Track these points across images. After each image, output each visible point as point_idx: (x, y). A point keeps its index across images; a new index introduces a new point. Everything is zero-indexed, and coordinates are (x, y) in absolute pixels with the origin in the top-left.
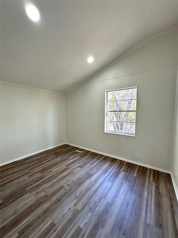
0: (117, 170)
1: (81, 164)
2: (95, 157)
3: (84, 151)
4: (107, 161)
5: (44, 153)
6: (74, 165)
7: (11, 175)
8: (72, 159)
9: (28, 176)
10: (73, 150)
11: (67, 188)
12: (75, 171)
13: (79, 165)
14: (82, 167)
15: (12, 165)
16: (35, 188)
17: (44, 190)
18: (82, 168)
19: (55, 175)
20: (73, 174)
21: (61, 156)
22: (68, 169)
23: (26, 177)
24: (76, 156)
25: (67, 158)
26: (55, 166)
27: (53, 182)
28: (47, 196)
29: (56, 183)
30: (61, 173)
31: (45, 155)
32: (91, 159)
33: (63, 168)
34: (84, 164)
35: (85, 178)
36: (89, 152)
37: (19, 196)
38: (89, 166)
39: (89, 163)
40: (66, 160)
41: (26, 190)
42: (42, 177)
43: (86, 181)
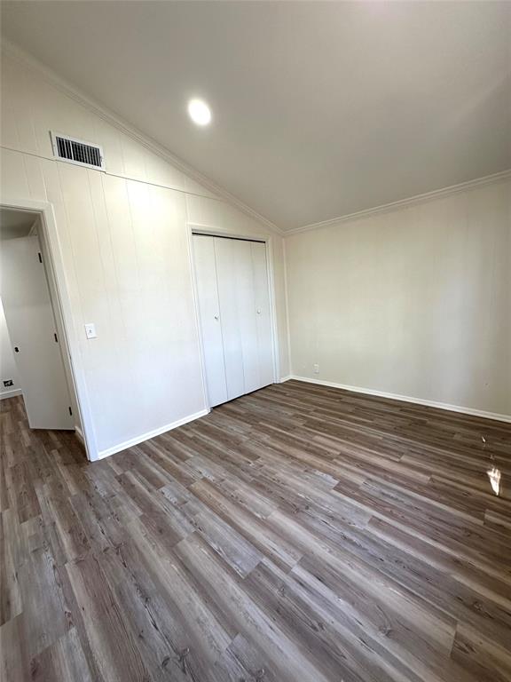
6: (355, 469)
9: (296, 414)
13: (360, 481)
16: (262, 428)
17: (253, 438)
19: (296, 442)
22: (328, 459)
23: (292, 413)
25: (397, 451)
26: (337, 435)
30: (306, 450)
32: (428, 523)
37: (248, 421)
40: (384, 449)
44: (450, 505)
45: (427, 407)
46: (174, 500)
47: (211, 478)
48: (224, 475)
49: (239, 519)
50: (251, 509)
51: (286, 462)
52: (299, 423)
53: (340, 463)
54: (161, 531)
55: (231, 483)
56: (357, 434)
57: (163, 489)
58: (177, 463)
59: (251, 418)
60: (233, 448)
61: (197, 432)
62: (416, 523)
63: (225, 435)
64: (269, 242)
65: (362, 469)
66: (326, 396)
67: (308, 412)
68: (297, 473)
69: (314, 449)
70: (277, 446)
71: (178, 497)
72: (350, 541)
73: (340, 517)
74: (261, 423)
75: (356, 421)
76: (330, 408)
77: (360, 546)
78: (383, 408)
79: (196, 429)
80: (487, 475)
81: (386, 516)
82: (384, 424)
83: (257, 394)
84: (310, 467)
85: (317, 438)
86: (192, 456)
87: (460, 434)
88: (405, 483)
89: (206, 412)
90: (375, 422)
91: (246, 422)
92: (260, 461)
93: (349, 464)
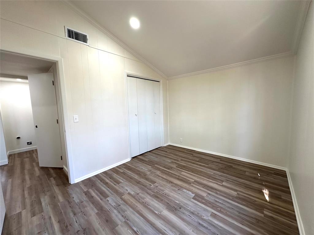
1: (210, 199)
8: (222, 185)
9: (172, 161)
11: (152, 186)
12: (185, 191)
13: (204, 194)
16: (156, 168)
17: (153, 173)
18: (194, 199)
19: (173, 175)
22: (189, 183)
25: (220, 180)
28: (145, 176)
29: (160, 178)
30: (178, 179)
36: (290, 216)
44: (247, 207)
45: (232, 159)
46: (114, 204)
47: (132, 193)
48: (138, 191)
49: (147, 214)
50: (152, 209)
51: (169, 185)
52: (174, 166)
53: (194, 185)
54: (107, 221)
55: (142, 195)
56: (201, 172)
57: (108, 199)
58: (115, 185)
59: (151, 163)
60: (143, 178)
61: (124, 169)
62: (233, 215)
63: (139, 171)
64: (161, 82)
65: (205, 188)
66: (185, 153)
67: (178, 161)
68: (174, 190)
69: (182, 178)
70: (164, 177)
71: (116, 203)
72: (202, 225)
73: (196, 213)
74: (156, 165)
75: (200, 165)
76: (188, 159)
77: (207, 228)
78: (212, 159)
79: (124, 168)
80: (263, 192)
81: (218, 212)
82: (214, 167)
83: (153, 151)
84: (180, 188)
85: (183, 173)
86: (123, 181)
87: (248, 172)
88: (226, 196)
89: (129, 159)
90: (210, 165)
91: (148, 165)
92: (156, 184)
93: (199, 186)
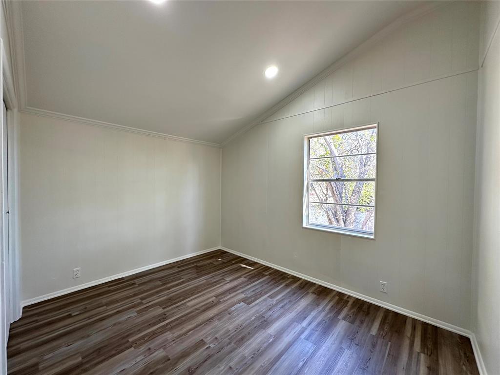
0: (329, 316)
1: (249, 294)
2: (281, 281)
3: (257, 266)
4: (308, 293)
5: (174, 267)
6: (232, 295)
7: (105, 307)
8: (231, 281)
9: (137, 312)
10: (234, 264)
11: (212, 346)
12: (233, 308)
13: (243, 296)
14: (250, 300)
15: (109, 287)
16: (146, 339)
17: (163, 346)
18: (249, 304)
19: (189, 315)
20: (229, 316)
21: (208, 274)
22: (219, 302)
23: (132, 314)
24: (240, 277)
25: (220, 280)
26: (192, 294)
27: (184, 330)
28: (169, 360)
29: (190, 332)
30: (204, 311)
31: (176, 270)
32: (270, 286)
33: (208, 301)
34: (256, 295)
35: (252, 327)
36: (268, 268)
37: (114, 352)
38: (265, 300)
39: (266, 293)
40: (217, 283)
41: (128, 341)
42: (163, 317)
43: (255, 334)
50: (266, 345)
53: (225, 299)
56: (197, 287)
69: (203, 308)
84: (226, 312)
